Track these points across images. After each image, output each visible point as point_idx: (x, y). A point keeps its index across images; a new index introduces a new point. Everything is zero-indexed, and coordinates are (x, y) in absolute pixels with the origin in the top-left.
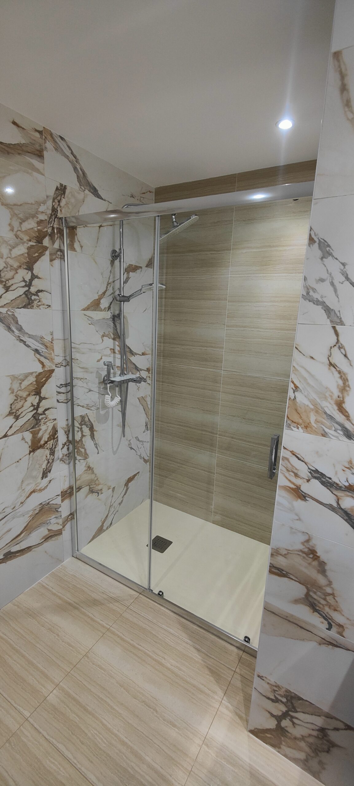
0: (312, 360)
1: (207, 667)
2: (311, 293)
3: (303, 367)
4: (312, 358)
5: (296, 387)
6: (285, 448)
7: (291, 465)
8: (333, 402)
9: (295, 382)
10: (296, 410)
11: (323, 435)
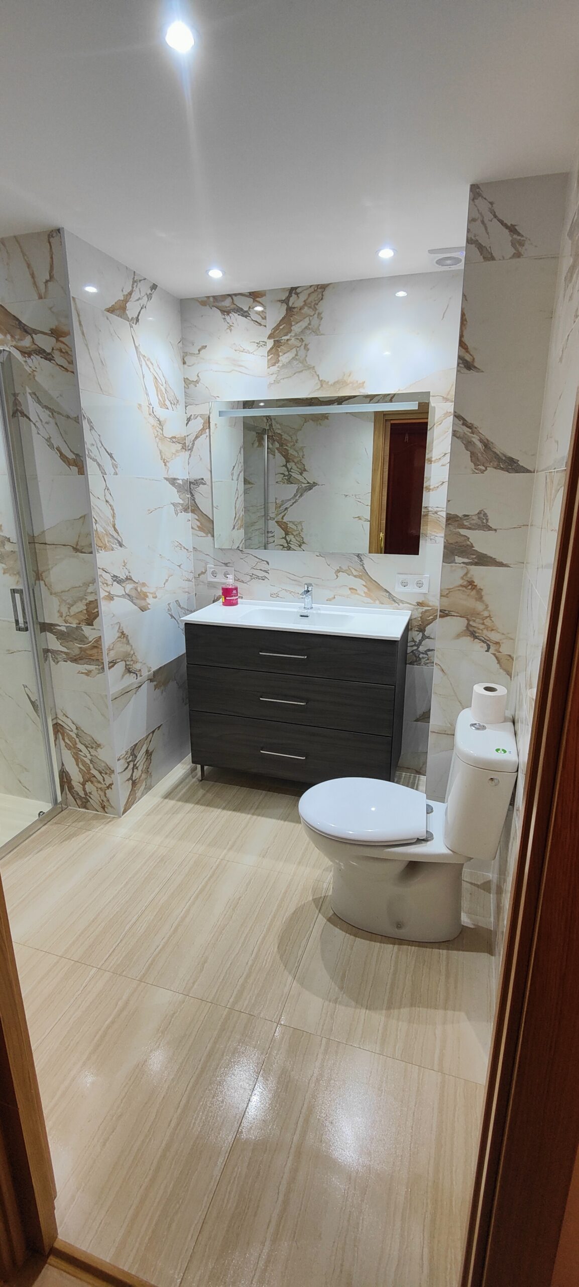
0: (98, 500)
1: (61, 843)
2: (90, 453)
3: (96, 505)
4: (98, 498)
5: (96, 520)
6: (99, 568)
7: (104, 579)
8: (112, 526)
9: (95, 518)
10: (99, 537)
11: (112, 550)
